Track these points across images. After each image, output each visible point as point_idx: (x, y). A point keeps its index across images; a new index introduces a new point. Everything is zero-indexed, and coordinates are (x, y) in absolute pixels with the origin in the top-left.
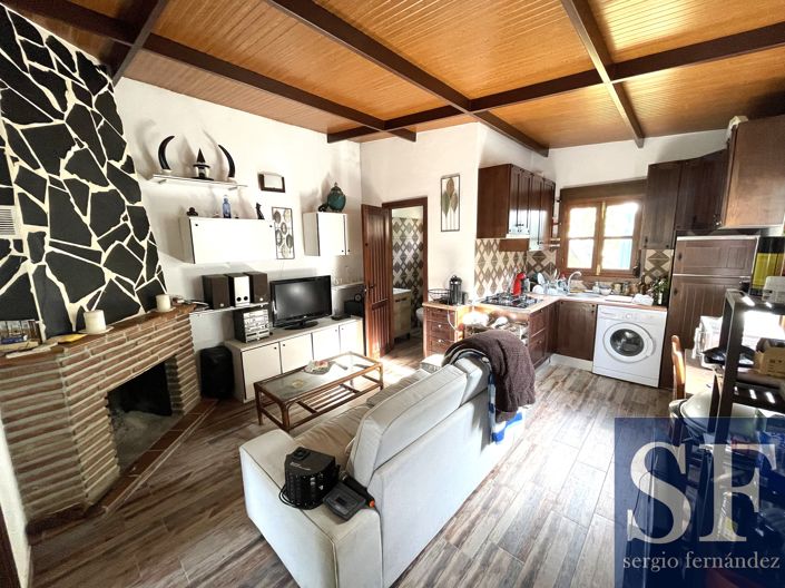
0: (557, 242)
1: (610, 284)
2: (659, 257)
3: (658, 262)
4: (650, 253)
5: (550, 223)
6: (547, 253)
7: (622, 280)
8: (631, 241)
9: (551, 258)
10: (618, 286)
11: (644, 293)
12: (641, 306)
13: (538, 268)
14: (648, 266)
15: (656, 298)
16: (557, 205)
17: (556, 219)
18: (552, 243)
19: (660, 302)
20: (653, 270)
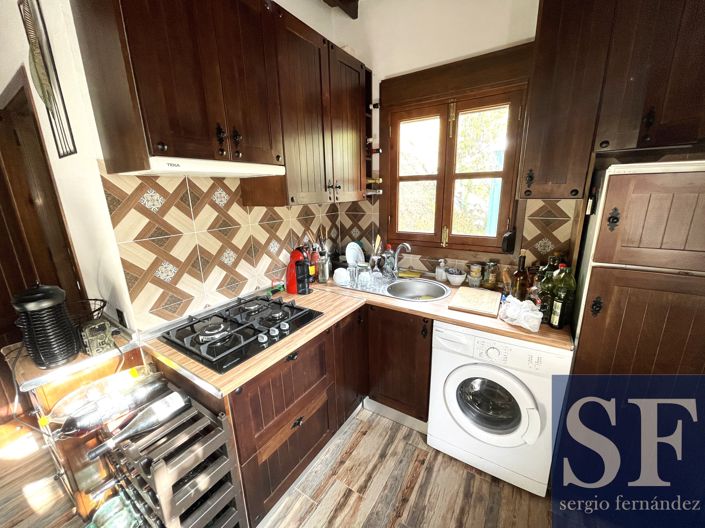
0: (379, 187)
1: (463, 263)
2: (549, 213)
3: (548, 223)
4: (534, 205)
5: (366, 151)
6: (365, 205)
7: (485, 258)
8: (499, 181)
9: (372, 215)
10: (476, 269)
11: (522, 297)
12: (520, 332)
13: (356, 233)
14: (530, 231)
15: (547, 313)
16: (376, 114)
17: (375, 141)
18: (369, 186)
19: (555, 320)
20: (537, 239)
